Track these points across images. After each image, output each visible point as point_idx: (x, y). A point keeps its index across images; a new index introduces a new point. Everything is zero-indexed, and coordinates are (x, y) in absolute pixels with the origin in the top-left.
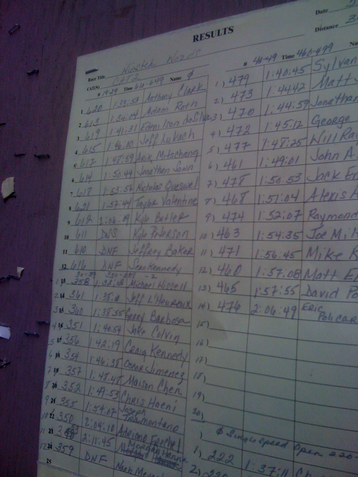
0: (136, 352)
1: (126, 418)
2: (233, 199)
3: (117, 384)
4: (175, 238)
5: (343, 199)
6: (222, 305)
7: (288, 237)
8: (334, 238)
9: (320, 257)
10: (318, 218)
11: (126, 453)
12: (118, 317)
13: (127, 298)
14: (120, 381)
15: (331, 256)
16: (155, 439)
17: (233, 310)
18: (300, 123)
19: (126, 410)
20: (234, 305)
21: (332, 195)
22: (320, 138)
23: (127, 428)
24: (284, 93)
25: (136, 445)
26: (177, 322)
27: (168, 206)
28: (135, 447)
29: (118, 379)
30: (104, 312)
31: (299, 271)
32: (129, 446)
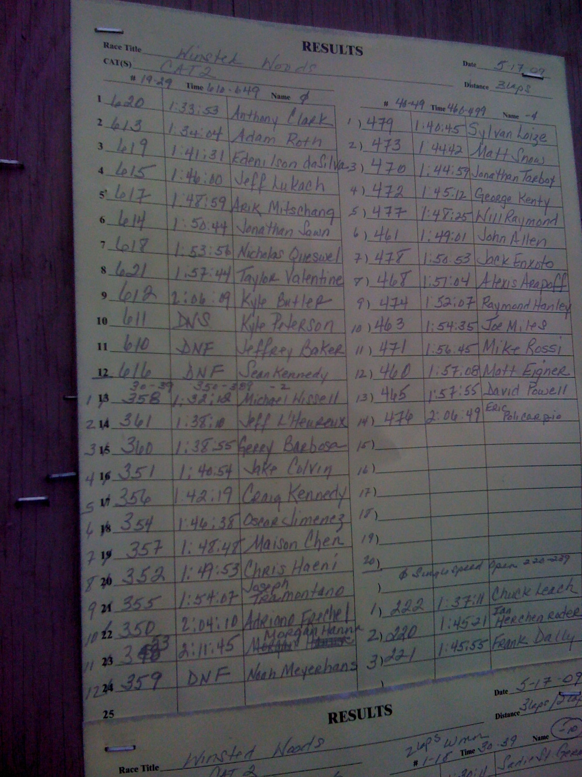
0: (264, 499)
1: (256, 600)
2: (391, 280)
3: (234, 553)
4: (313, 331)
5: (514, 288)
6: (389, 418)
7: (462, 328)
8: (510, 331)
9: (497, 352)
10: (492, 307)
11: (263, 650)
12: (224, 451)
13: (239, 421)
14: (239, 547)
15: (508, 350)
16: (308, 615)
17: (404, 422)
18: (462, 195)
19: (254, 588)
20: (404, 416)
21: (504, 282)
22: (486, 215)
23: (259, 614)
24: (439, 153)
25: (276, 634)
26: (326, 448)
27: (296, 284)
28: (276, 638)
29: (235, 545)
30: (197, 447)
31: (477, 368)
32: (265, 639)
